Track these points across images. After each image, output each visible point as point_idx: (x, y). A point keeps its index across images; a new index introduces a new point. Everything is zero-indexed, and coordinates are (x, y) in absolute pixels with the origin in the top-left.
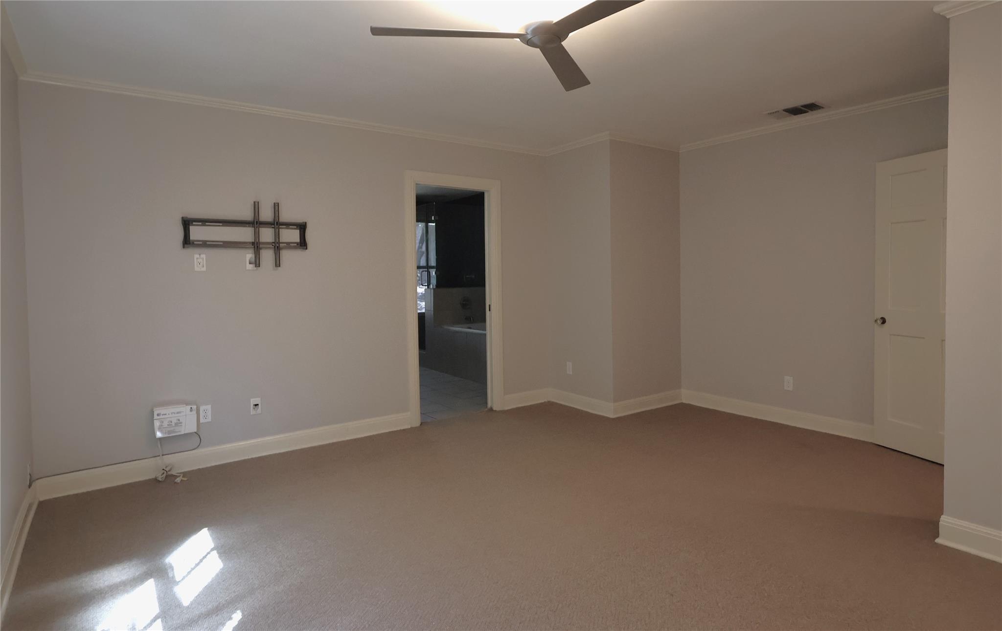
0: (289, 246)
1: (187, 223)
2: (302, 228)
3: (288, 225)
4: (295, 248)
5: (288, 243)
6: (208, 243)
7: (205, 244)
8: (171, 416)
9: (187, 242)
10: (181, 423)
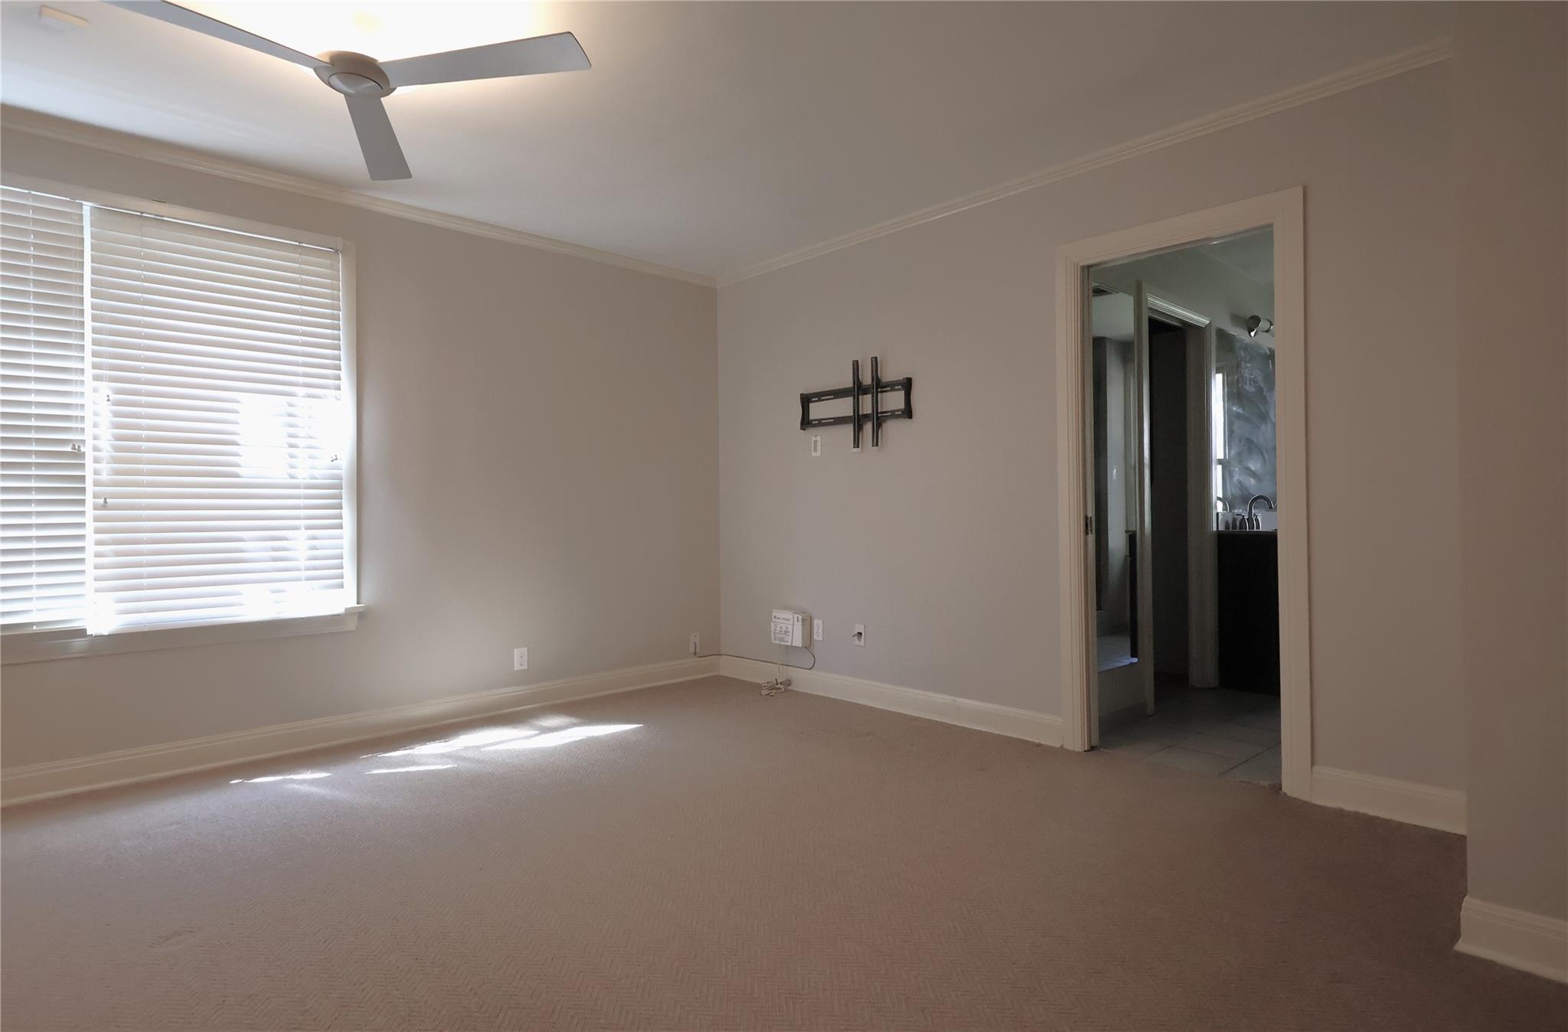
0: (893, 415)
1: (806, 400)
2: (907, 385)
3: (892, 386)
4: (898, 417)
5: (893, 412)
6: (823, 421)
7: (821, 423)
8: (782, 621)
9: (806, 423)
10: (788, 632)
